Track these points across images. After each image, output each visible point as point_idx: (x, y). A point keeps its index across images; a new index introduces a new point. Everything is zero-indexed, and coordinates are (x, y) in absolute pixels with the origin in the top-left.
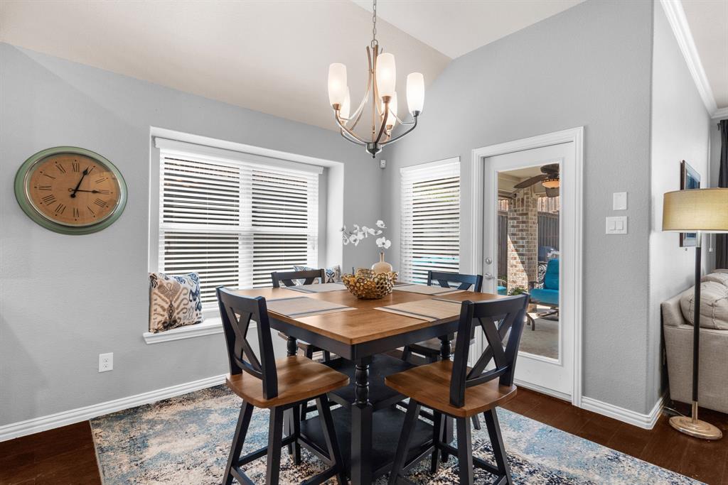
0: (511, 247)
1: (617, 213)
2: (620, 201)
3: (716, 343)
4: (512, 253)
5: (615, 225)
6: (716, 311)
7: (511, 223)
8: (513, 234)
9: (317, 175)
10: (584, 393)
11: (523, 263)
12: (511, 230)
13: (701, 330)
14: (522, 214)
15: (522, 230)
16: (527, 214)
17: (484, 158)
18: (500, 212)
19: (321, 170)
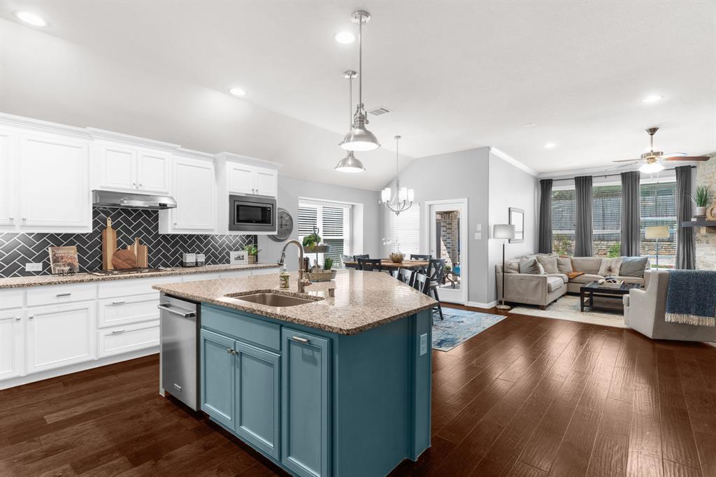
0: (442, 243)
1: (479, 232)
2: (479, 227)
3: (511, 278)
4: (443, 247)
5: (478, 236)
6: (511, 266)
7: (442, 229)
8: (444, 236)
9: (348, 209)
10: (468, 300)
11: (449, 253)
12: (442, 233)
13: (505, 274)
14: (449, 224)
15: (449, 233)
16: (451, 224)
17: (430, 205)
18: (437, 220)
19: (350, 207)
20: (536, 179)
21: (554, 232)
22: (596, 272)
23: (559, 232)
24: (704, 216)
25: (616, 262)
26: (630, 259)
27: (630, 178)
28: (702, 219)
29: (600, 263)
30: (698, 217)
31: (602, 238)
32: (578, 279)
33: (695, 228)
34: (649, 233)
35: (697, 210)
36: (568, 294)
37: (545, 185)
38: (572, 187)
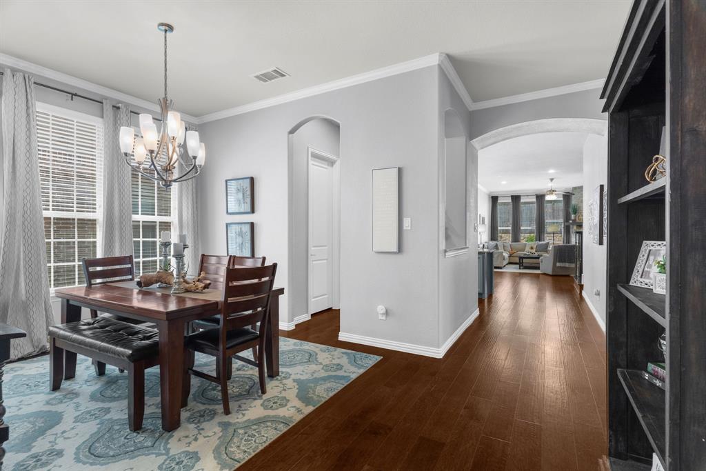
20: (489, 195)
21: (499, 228)
22: (524, 250)
23: (502, 228)
24: (575, 220)
25: (535, 244)
26: (541, 243)
27: (540, 198)
28: (574, 221)
29: (525, 245)
30: (573, 220)
31: (526, 232)
32: (515, 255)
33: (571, 226)
34: (549, 229)
35: (573, 217)
36: (510, 263)
37: (494, 199)
38: (509, 200)
